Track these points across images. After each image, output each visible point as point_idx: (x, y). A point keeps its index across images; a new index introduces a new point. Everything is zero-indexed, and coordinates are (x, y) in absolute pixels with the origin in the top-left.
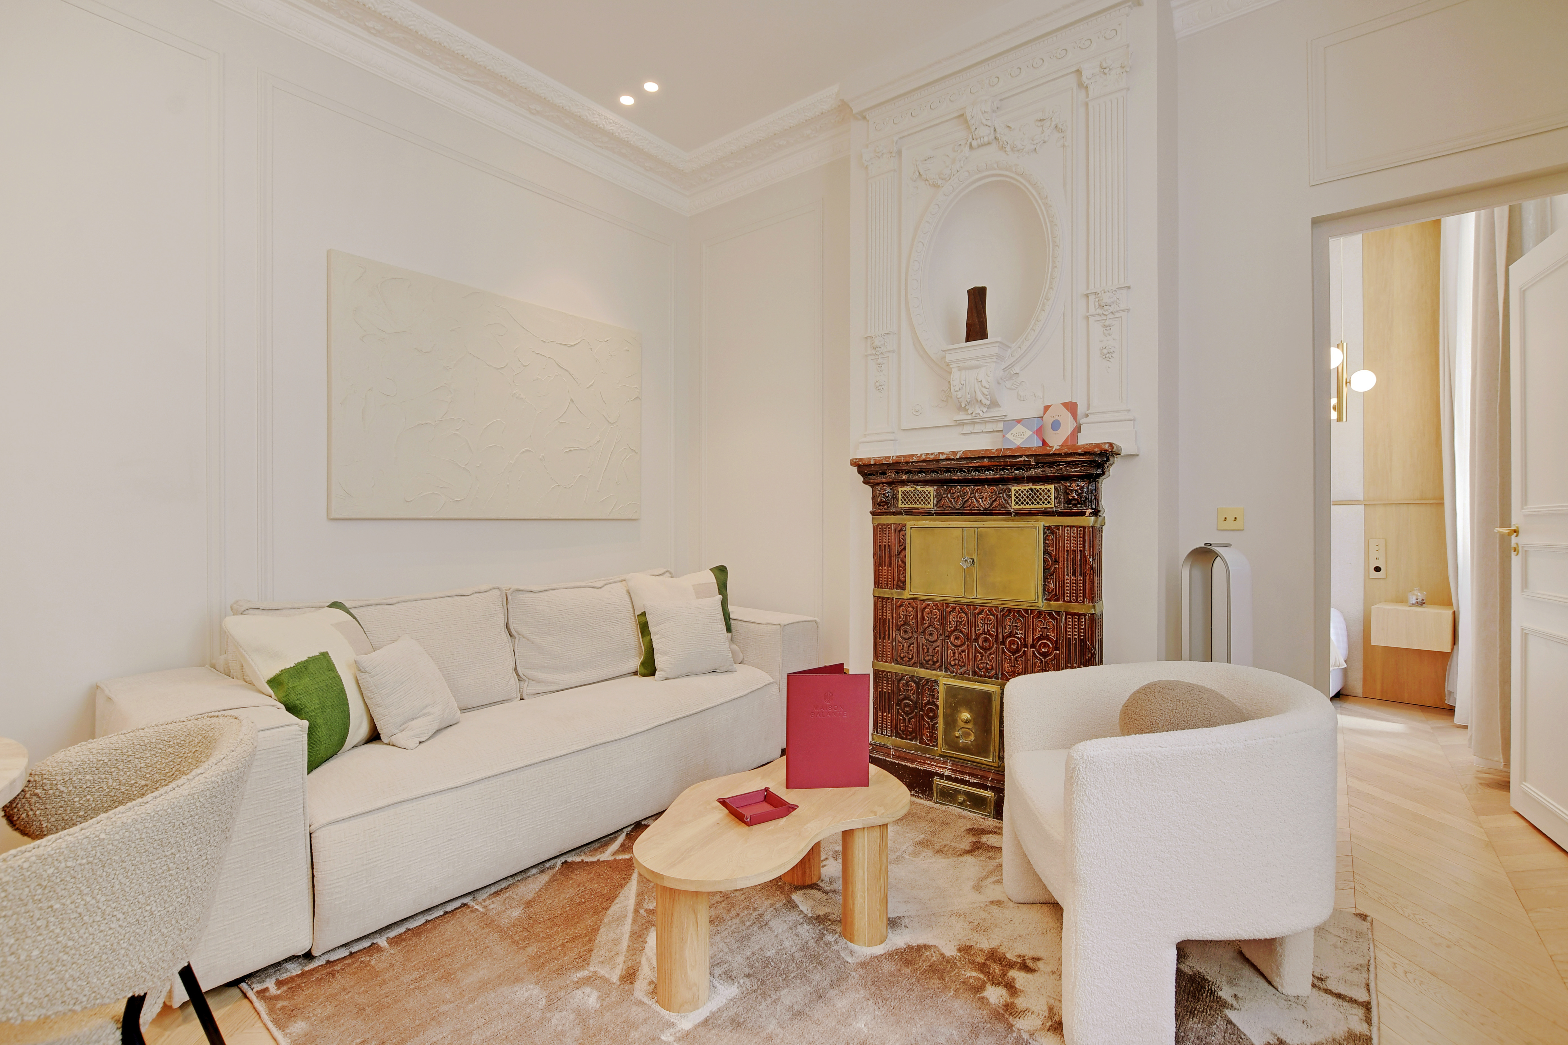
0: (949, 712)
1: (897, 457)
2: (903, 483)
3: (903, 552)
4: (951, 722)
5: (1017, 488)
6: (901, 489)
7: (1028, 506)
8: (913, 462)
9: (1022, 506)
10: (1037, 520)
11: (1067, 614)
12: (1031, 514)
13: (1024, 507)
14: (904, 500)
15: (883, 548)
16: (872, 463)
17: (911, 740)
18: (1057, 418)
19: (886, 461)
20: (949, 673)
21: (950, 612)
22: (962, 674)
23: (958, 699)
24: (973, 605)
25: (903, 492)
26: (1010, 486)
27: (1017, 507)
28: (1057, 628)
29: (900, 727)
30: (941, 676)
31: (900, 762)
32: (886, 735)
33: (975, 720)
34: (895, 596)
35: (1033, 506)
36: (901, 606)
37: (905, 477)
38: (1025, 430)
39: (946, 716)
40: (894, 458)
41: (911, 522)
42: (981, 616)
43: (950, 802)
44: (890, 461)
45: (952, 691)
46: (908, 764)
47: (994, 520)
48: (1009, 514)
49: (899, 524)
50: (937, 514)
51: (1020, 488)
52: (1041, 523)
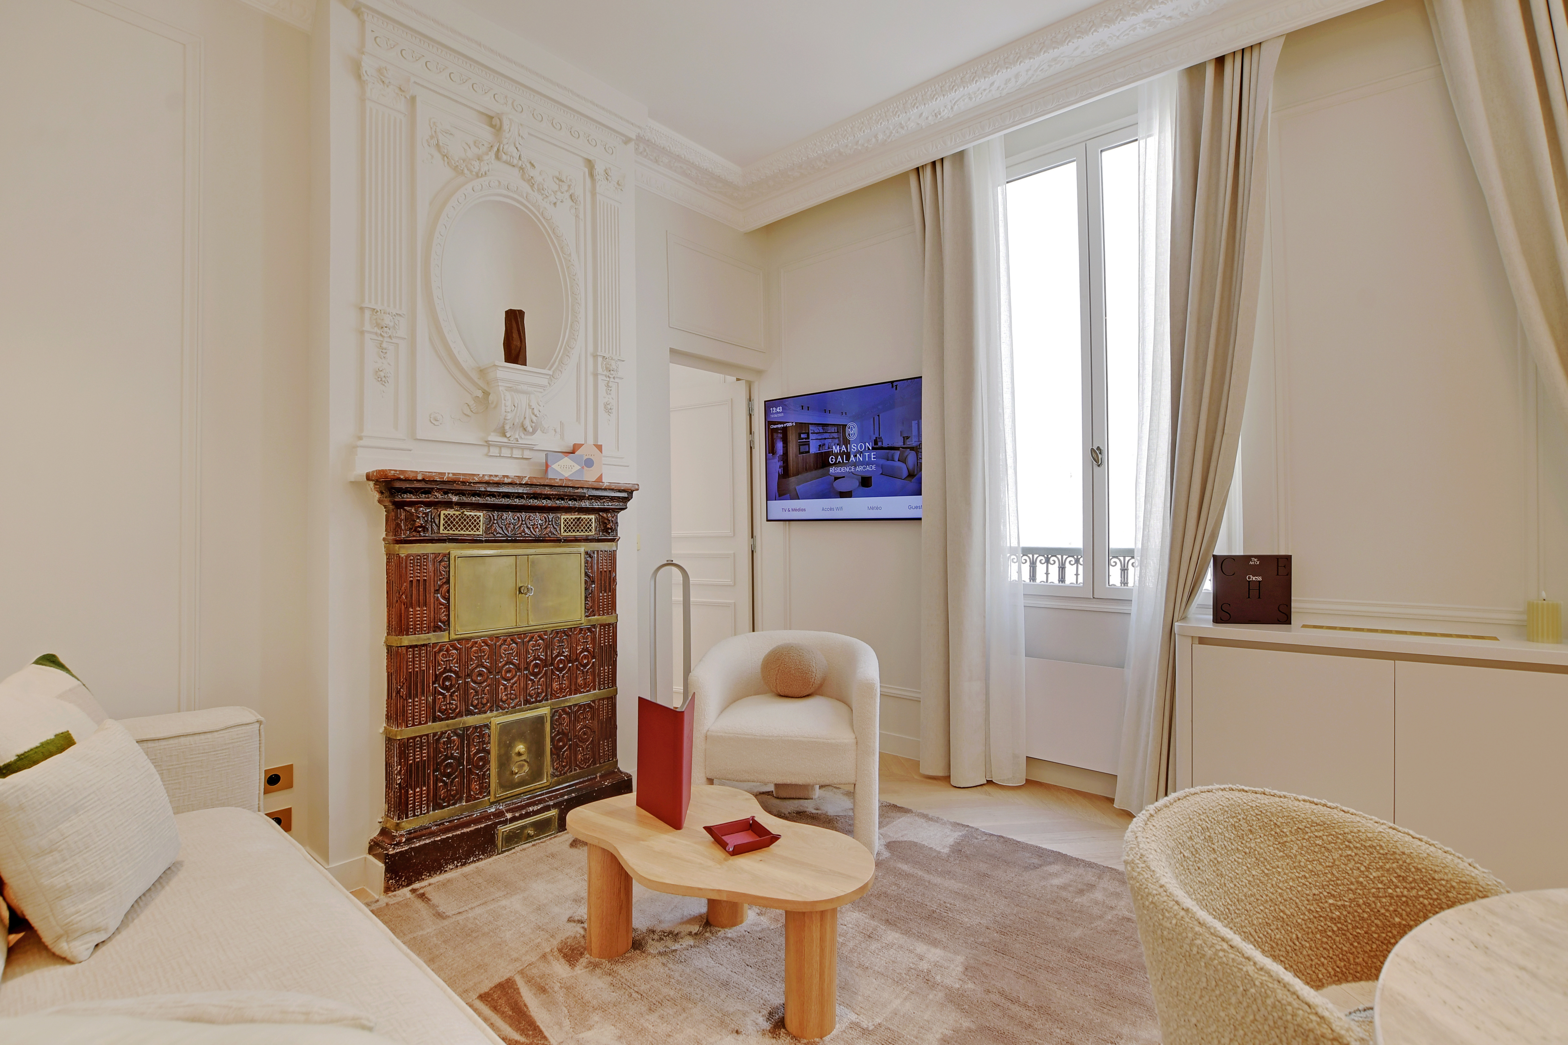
0: (503, 751)
1: (454, 474)
2: (449, 505)
3: (445, 587)
4: (504, 762)
5: (565, 517)
6: (443, 512)
7: (574, 534)
8: (471, 483)
9: (569, 534)
10: (580, 546)
11: (601, 625)
12: (576, 540)
13: (571, 534)
14: (447, 525)
15: (414, 584)
16: (420, 478)
17: (454, 804)
18: (588, 457)
19: (440, 478)
20: (501, 711)
21: (500, 646)
22: (514, 707)
23: (509, 733)
24: (524, 634)
25: (446, 516)
26: (559, 515)
27: (566, 534)
28: (594, 640)
29: (441, 795)
30: (492, 717)
31: (454, 834)
32: (421, 814)
33: (529, 750)
34: (434, 641)
35: (578, 534)
36: (440, 650)
37: (455, 499)
38: (573, 463)
39: (500, 757)
40: (451, 475)
41: (456, 551)
42: (531, 642)
43: (517, 843)
44: (445, 479)
45: (505, 728)
46: (465, 830)
47: (545, 547)
48: (559, 541)
49: (440, 554)
50: (487, 541)
51: (568, 516)
52: (582, 548)
